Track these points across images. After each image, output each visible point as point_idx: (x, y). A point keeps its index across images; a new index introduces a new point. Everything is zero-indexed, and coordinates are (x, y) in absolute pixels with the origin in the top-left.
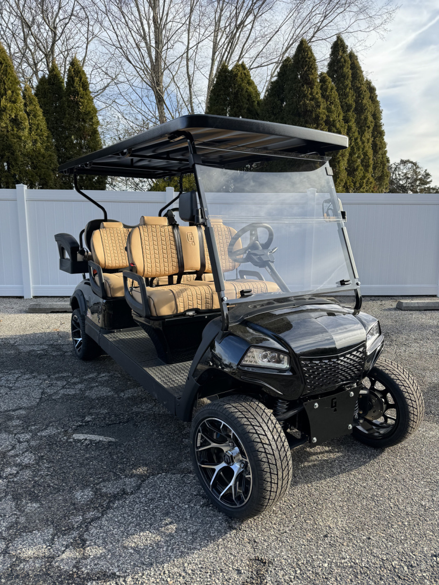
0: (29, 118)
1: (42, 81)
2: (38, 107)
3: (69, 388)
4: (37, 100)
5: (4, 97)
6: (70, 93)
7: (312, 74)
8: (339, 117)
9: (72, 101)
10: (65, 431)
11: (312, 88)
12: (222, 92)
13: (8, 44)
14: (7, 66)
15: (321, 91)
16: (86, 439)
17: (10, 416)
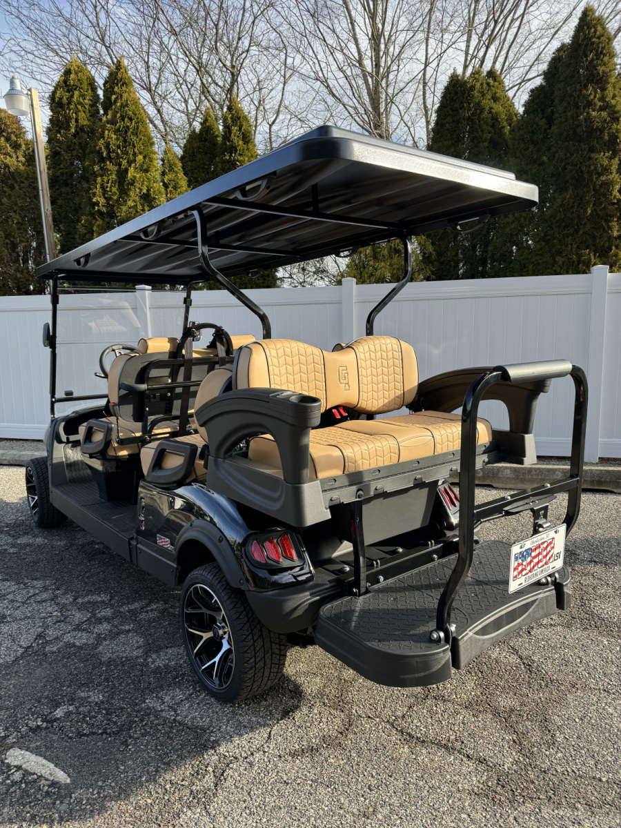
0: (166, 190)
1: (191, 138)
2: (181, 175)
4: (180, 164)
5: (133, 165)
6: (225, 150)
7: (605, 64)
9: (228, 161)
14: (138, 122)
16: (20, 768)
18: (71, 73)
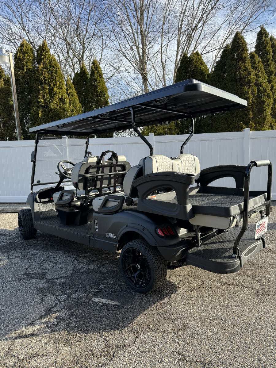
0: (69, 97)
1: (76, 75)
2: (74, 90)
3: (90, 264)
4: (73, 86)
5: (55, 86)
6: (92, 80)
7: (245, 54)
8: (264, 80)
9: (93, 85)
10: (88, 295)
11: (245, 63)
12: (184, 71)
13: (58, 56)
14: (57, 68)
15: (251, 64)
16: (100, 302)
17: (55, 283)
18: (23, 46)
